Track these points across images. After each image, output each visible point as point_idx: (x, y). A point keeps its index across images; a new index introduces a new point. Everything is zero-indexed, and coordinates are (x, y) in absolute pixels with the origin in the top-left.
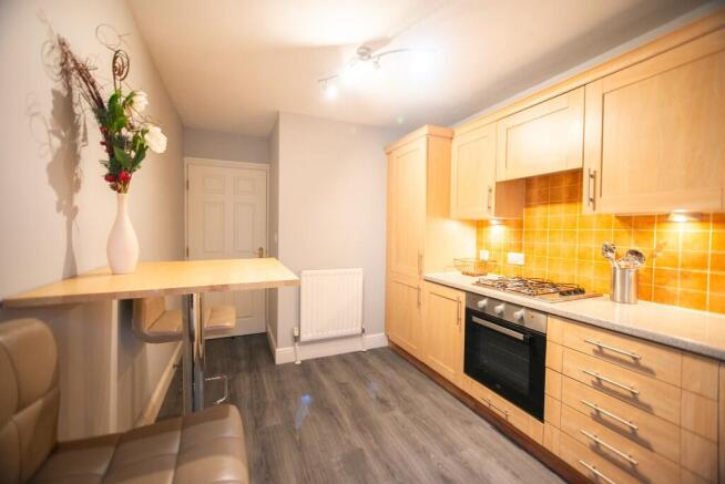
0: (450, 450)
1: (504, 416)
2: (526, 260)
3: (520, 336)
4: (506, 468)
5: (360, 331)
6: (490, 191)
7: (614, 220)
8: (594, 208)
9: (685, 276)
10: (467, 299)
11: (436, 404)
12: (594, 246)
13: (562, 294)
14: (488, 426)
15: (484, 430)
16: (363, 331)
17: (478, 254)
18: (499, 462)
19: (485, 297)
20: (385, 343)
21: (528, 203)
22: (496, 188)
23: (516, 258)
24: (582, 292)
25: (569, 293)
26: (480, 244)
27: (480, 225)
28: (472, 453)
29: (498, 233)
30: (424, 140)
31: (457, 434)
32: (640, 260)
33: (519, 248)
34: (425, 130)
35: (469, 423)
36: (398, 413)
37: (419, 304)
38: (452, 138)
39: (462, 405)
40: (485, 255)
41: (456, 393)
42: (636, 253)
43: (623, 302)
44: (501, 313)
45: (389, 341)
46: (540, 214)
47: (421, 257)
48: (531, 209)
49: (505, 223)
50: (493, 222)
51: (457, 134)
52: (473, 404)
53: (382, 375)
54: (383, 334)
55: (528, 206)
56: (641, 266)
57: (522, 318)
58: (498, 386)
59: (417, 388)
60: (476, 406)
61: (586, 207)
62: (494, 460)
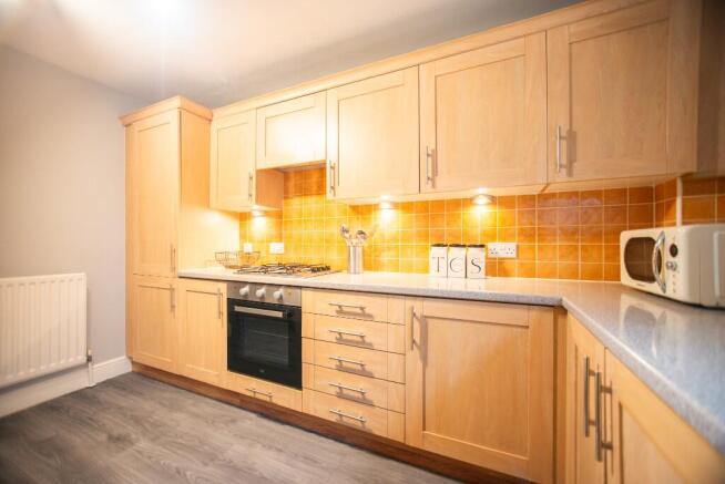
0: (212, 457)
1: (268, 399)
2: (286, 248)
3: (279, 314)
4: (270, 448)
5: (85, 361)
6: (251, 178)
7: (349, 210)
8: (334, 195)
9: (389, 249)
10: (228, 288)
11: (197, 416)
12: (336, 231)
13: (313, 271)
14: (253, 416)
15: (251, 421)
16: (89, 359)
17: (242, 247)
18: (264, 446)
19: (246, 283)
20: (129, 368)
21: (286, 195)
22: (257, 176)
23: (277, 248)
24: (328, 268)
25: (318, 270)
26: (243, 237)
27: (243, 217)
28: (237, 450)
29: (261, 225)
30: (175, 114)
31: (220, 437)
32: (365, 238)
33: (280, 238)
34: (176, 102)
35: (233, 421)
36: (144, 444)
37: (173, 307)
38: (210, 121)
39: (227, 406)
40: (248, 247)
41: (218, 395)
42: (362, 233)
43: (355, 273)
44: (263, 297)
45: (133, 363)
46: (296, 204)
47: (173, 251)
48: (289, 200)
49: (267, 214)
50: (256, 213)
51: (216, 115)
52: (237, 401)
53: (121, 408)
54: (124, 357)
55: (286, 198)
56: (366, 244)
57: (281, 298)
58: (262, 371)
59: (173, 407)
60: (242, 401)
61: (329, 195)
62: (260, 446)
